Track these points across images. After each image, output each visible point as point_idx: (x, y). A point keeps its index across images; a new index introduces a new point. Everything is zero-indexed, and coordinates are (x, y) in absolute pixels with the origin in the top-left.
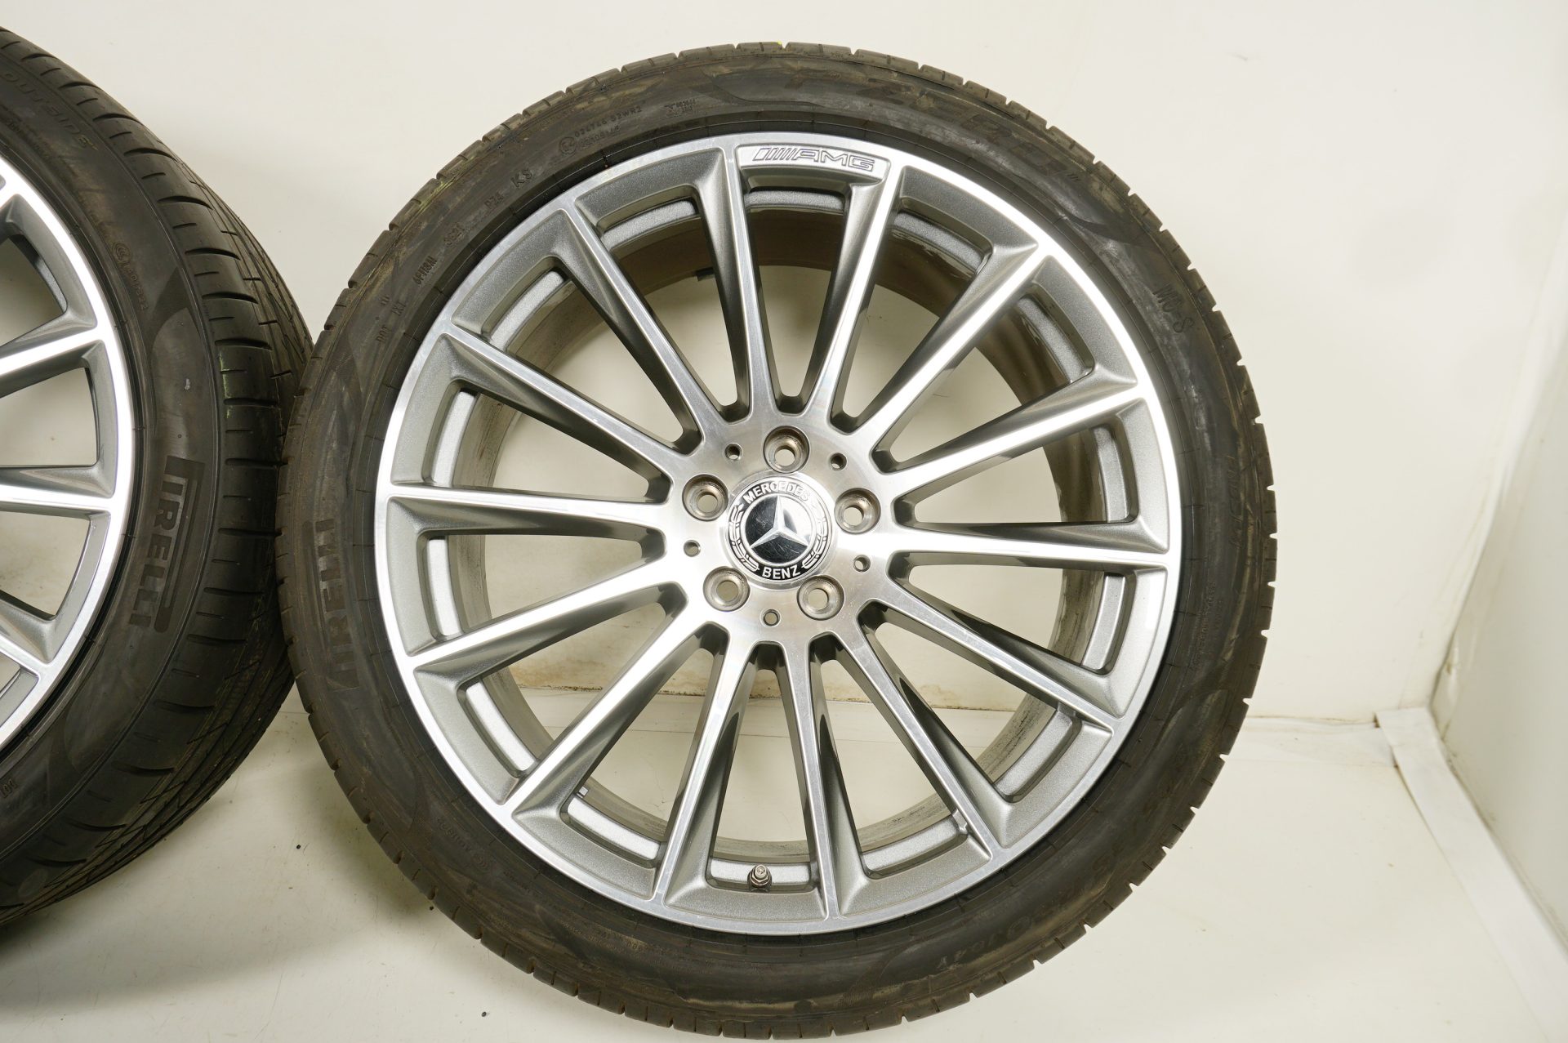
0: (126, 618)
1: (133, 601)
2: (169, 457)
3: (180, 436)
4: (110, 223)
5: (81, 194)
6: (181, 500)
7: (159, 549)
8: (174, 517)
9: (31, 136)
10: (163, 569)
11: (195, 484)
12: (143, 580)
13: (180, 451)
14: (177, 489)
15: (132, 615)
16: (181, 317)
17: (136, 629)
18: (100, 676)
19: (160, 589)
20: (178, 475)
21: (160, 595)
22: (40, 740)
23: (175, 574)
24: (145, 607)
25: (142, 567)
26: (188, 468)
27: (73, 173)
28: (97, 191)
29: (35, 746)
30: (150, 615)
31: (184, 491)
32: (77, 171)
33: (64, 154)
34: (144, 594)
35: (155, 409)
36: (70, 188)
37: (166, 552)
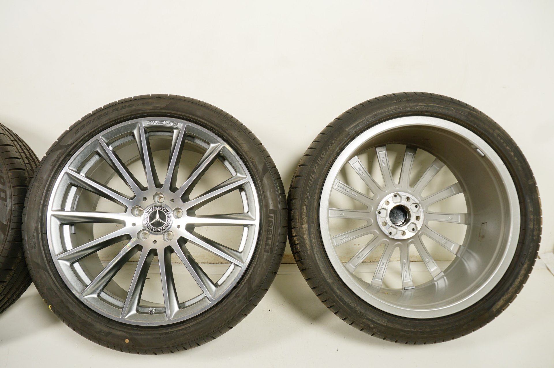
0: (263, 251)
1: (264, 246)
2: (269, 209)
3: (271, 204)
4: (248, 152)
5: (240, 145)
6: (273, 220)
7: (269, 233)
8: (272, 224)
9: (227, 131)
10: (270, 238)
11: (276, 216)
12: (266, 241)
13: (271, 207)
14: (272, 217)
15: (264, 250)
16: (267, 174)
17: (266, 254)
18: (258, 266)
19: (270, 243)
20: (272, 214)
21: (270, 245)
22: (245, 284)
23: (273, 240)
24: (267, 247)
25: (266, 237)
26: (274, 212)
27: (238, 140)
28: (244, 144)
29: (244, 286)
30: (269, 250)
31: (274, 217)
32: (239, 139)
33: (235, 135)
34: (267, 244)
35: (265, 197)
36: (238, 143)
37: (271, 233)
